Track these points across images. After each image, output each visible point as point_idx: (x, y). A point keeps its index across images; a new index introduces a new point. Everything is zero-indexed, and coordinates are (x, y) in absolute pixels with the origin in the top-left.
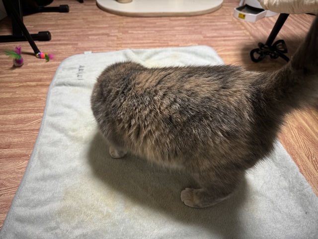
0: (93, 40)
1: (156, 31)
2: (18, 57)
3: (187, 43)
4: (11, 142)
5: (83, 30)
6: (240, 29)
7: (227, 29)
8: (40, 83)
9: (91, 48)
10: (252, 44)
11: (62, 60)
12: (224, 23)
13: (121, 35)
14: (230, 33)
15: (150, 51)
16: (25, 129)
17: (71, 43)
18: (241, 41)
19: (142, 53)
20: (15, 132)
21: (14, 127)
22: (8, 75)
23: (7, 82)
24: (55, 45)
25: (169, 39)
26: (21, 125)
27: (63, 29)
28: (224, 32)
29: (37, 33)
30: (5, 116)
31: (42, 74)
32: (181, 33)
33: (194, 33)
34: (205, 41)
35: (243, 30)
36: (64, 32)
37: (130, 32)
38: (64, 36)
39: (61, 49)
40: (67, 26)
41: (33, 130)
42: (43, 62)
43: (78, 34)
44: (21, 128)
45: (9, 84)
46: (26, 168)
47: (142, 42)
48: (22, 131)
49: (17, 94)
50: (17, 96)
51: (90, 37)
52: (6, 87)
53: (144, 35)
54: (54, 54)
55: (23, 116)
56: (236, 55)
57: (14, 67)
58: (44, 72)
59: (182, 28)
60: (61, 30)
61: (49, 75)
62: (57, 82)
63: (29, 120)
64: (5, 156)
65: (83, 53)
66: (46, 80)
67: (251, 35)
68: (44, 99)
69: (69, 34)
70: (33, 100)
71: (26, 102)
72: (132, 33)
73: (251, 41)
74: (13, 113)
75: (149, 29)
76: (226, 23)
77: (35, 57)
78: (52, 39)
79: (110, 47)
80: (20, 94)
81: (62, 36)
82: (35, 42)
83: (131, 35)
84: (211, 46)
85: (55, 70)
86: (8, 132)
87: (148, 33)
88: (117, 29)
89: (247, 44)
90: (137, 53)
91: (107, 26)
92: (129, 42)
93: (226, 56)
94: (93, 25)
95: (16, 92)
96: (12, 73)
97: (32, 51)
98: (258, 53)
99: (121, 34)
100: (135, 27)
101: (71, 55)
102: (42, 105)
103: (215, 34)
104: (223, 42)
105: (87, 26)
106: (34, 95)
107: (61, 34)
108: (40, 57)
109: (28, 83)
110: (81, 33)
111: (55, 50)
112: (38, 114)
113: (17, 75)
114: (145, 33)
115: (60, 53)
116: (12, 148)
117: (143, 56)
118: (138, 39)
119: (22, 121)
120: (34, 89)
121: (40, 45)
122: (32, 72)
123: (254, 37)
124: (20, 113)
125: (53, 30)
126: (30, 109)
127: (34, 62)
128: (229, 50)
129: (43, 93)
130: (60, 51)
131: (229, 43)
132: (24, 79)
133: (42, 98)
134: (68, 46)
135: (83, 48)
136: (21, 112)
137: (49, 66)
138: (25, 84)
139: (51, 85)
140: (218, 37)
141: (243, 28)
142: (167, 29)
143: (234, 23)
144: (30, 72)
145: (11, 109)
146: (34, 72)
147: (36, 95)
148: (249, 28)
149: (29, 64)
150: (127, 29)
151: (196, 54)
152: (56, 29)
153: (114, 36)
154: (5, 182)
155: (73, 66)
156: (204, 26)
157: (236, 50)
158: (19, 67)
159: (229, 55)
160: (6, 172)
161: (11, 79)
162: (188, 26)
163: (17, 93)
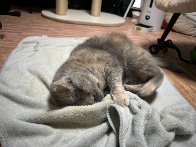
0: (34, 32)
5: (29, 26)
13: (56, 31)
14: (132, 37)
17: (17, 32)
18: (140, 42)
35: (140, 36)
36: (14, 26)
40: (16, 23)
53: (73, 33)
69: (17, 27)
75: (77, 30)
78: (3, 28)
81: (11, 27)
83: (64, 31)
88: (54, 28)
91: (47, 25)
92: (62, 35)
94: (36, 24)
100: (67, 28)
105: (32, 24)
130: (7, 35)
135: (26, 35)
148: (144, 36)
150: (61, 29)
153: (51, 31)
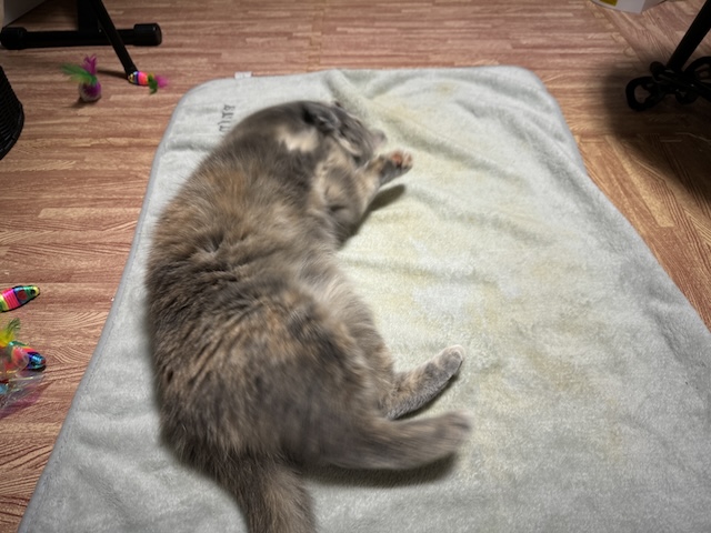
0: (254, 47)
1: (399, 28)
2: (91, 79)
3: (473, 60)
4: (73, 269)
5: (234, 22)
6: (604, 30)
7: (570, 28)
8: (136, 141)
9: (251, 64)
10: (631, 65)
11: (186, 89)
12: (563, 14)
13: (317, 37)
14: (577, 39)
15: (384, 75)
16: (103, 240)
17: (206, 52)
18: (605, 58)
19: (366, 78)
20: (81, 246)
21: (81, 237)
22: (68, 121)
23: (65, 136)
24: (169, 55)
25: (431, 49)
26: (94, 233)
27: (188, 19)
28: (561, 36)
29: (132, 27)
30: (60, 210)
31: (142, 121)
32: (460, 36)
33: (490, 35)
34: (517, 55)
35: (611, 31)
36: (192, 27)
37: (339, 29)
38: (191, 35)
39: (184, 66)
40: (196, 14)
41: (121, 245)
42: (143, 94)
43: (222, 32)
44: (95, 238)
45: (70, 141)
46: (105, 325)
47: (367, 53)
48: (97, 246)
49: (88, 163)
50: (87, 168)
51: (248, 40)
52: (64, 146)
53: (371, 37)
54: (168, 76)
55: (98, 211)
56: (590, 91)
57: (81, 103)
58: (146, 117)
59: (462, 23)
60: (183, 23)
61: (157, 124)
62: (175, 141)
63: (113, 221)
64: (61, 297)
65: (233, 76)
66: (150, 133)
67: (630, 43)
68: (145, 176)
69: (201, 31)
70: (120, 178)
71: (107, 181)
72: (346, 33)
73: (630, 59)
74: (78, 204)
75: (384, 24)
76: (570, 14)
77: (126, 82)
78: (164, 41)
79: (292, 62)
80: (93, 164)
81: (186, 35)
82: (126, 47)
83: (341, 36)
84: (531, 69)
85: (170, 112)
86: (67, 245)
87: (382, 34)
88: (310, 22)
89: (619, 66)
90: (356, 79)
91: (288, 14)
92: (338, 52)
93: (565, 92)
94: (255, 13)
95: (84, 158)
96: (76, 116)
97: (120, 68)
98: (645, 88)
99: (319, 34)
100: (352, 19)
101: (206, 79)
102: (139, 190)
103: (541, 41)
104: (559, 60)
105: (241, 15)
106: (122, 166)
107: (183, 31)
108: (137, 82)
109: (110, 139)
110: (229, 30)
111: (169, 68)
112: (132, 210)
113: (86, 120)
114: (374, 34)
115: (181, 75)
116: (76, 282)
117: (369, 86)
118: (358, 46)
119: (98, 223)
120: (123, 153)
121: (138, 56)
122: (120, 116)
123: (637, 48)
124: (92, 206)
125: (166, 21)
126: (115, 196)
127: (124, 92)
128: (573, 80)
129: (142, 163)
130: (181, 69)
131: (574, 62)
132: (102, 129)
133: (140, 175)
134: (199, 60)
135: (232, 64)
136: (95, 202)
137: (156, 104)
138: (103, 141)
139: (161, 147)
140: (548, 47)
141: (611, 26)
142: (425, 24)
143: (586, 14)
144: (113, 116)
145: (74, 196)
146: (124, 116)
147: (127, 167)
148: (626, 27)
149: (112, 98)
150: (332, 23)
151: (494, 84)
152: (172, 20)
153: (303, 38)
154: (59, 354)
155: (211, 106)
156: (514, 19)
157: (590, 80)
158: (92, 102)
159: (573, 91)
160: (63, 333)
161: (75, 129)
162: (477, 20)
163: (86, 160)
